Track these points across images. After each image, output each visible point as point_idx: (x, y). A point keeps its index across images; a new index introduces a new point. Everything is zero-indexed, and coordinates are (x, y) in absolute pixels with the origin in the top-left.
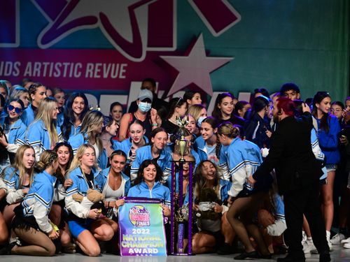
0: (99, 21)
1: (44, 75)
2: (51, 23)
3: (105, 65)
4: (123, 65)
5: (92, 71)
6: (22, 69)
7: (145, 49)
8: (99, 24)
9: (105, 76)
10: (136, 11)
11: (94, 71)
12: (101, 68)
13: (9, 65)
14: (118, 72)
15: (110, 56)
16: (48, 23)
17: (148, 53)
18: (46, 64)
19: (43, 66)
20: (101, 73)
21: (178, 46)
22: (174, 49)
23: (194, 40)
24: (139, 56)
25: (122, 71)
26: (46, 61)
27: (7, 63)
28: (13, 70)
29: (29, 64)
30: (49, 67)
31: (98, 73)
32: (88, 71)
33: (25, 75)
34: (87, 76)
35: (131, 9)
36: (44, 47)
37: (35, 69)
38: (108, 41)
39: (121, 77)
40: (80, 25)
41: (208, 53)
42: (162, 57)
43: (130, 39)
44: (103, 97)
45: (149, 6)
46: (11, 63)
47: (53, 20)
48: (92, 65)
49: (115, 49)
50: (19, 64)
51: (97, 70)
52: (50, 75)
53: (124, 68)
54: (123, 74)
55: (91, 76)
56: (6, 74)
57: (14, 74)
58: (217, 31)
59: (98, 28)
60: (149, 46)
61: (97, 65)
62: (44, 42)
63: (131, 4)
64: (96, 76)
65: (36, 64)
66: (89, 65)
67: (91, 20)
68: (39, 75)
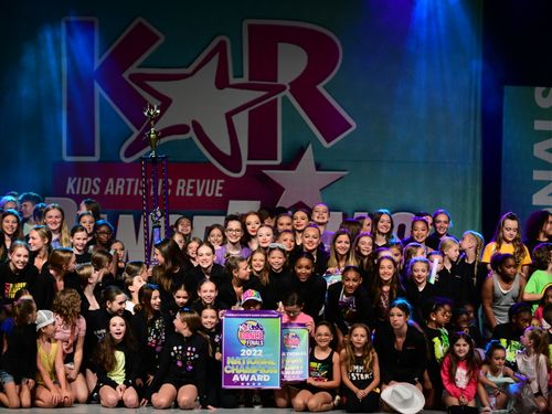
0: (192, 129)
1: (128, 193)
2: (136, 133)
3: (198, 182)
4: (219, 181)
5: (183, 188)
6: (103, 186)
7: (245, 162)
8: (192, 134)
9: (199, 194)
10: (233, 118)
11: (185, 188)
12: (194, 184)
13: (87, 182)
14: (214, 189)
15: (204, 171)
16: (132, 133)
17: (248, 166)
18: (130, 180)
19: (127, 183)
20: (194, 191)
21: (283, 159)
22: (278, 162)
23: (302, 151)
24: (238, 171)
25: (219, 188)
26: (131, 177)
27: (85, 179)
28: (93, 187)
29: (111, 180)
30: (133, 184)
31: (191, 191)
32: (179, 187)
33: (106, 193)
34: (178, 194)
35: (229, 116)
36: (128, 160)
37: (118, 187)
38: (202, 153)
39: (217, 195)
40: (169, 135)
41: (318, 167)
42: (265, 171)
43: (227, 150)
44: (195, 218)
45: (250, 112)
46: (89, 179)
47: (138, 129)
48: (184, 181)
49: (210, 162)
50: (99, 180)
51: (189, 187)
52: (135, 193)
53: (221, 184)
54: (220, 191)
55: (183, 194)
56: (83, 192)
57: (93, 192)
58: (328, 141)
59: (191, 138)
60: (249, 159)
61: (190, 181)
62: (128, 155)
63: (227, 110)
64: (188, 194)
65: (119, 180)
66: (180, 181)
67: (182, 129)
68: (122, 193)
